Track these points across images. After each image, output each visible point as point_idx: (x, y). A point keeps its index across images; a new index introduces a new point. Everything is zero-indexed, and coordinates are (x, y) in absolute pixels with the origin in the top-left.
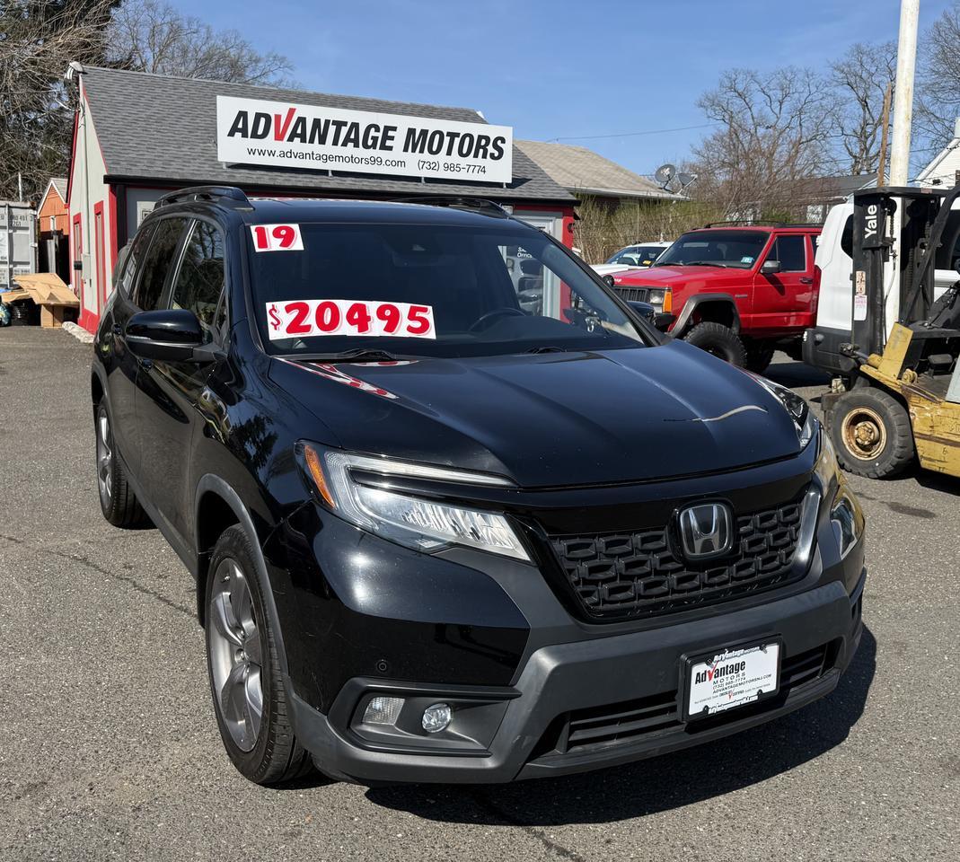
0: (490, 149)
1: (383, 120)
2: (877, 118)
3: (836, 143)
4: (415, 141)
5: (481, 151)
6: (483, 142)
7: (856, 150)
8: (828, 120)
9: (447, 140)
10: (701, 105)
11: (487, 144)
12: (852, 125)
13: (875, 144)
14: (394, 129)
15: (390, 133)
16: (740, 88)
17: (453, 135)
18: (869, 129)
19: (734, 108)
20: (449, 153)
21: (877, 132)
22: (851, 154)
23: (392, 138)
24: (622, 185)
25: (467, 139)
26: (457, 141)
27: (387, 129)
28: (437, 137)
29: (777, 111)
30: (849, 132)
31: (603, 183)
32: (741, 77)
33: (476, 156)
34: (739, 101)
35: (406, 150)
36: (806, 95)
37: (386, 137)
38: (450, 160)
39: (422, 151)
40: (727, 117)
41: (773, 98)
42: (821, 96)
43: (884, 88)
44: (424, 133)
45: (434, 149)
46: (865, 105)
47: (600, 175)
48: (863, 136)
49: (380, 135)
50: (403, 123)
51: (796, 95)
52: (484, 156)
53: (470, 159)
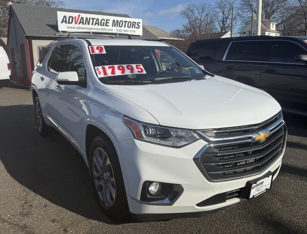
0: (136, 26)
1: (106, 17)
2: (227, 17)
3: (217, 24)
4: (115, 23)
5: (134, 26)
6: (134, 24)
7: (222, 26)
8: (214, 18)
9: (124, 23)
10: (181, 14)
11: (135, 24)
12: (220, 18)
13: (226, 24)
14: (109, 20)
15: (108, 21)
16: (191, 9)
17: (126, 22)
18: (225, 20)
19: (190, 15)
20: (125, 27)
21: (227, 20)
22: (220, 26)
23: (108, 23)
24: (165, 36)
25: (130, 23)
26: (127, 23)
27: (107, 20)
28: (121, 22)
29: (201, 15)
30: (220, 21)
31: (160, 35)
32: (191, 6)
33: (132, 27)
34: (191, 13)
35: (113, 26)
36: (208, 11)
37: (107, 23)
38: (125, 29)
39: (117, 26)
40: (188, 17)
41: (200, 12)
42: (212, 11)
43: (228, 9)
44: (117, 21)
45: (121, 26)
46: (223, 13)
47: (159, 33)
48: (223, 22)
49: (105, 22)
50: (111, 18)
51: (206, 11)
52: (135, 28)
53: (131, 29)
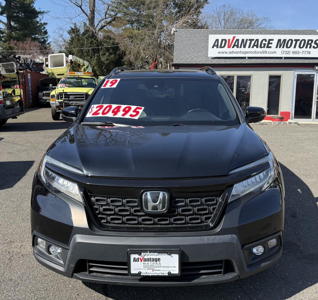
0: (313, 44)
1: (268, 37)
4: (280, 44)
5: (309, 46)
6: (310, 42)
9: (294, 42)
11: (312, 42)
14: (272, 40)
15: (271, 42)
17: (296, 41)
20: (295, 47)
23: (271, 43)
25: (303, 42)
26: (298, 42)
27: (270, 40)
28: (290, 42)
33: (306, 47)
35: (277, 47)
37: (269, 43)
38: (295, 50)
39: (283, 47)
44: (285, 40)
45: (289, 46)
49: (267, 43)
50: (276, 38)
52: (310, 47)
53: (304, 49)
